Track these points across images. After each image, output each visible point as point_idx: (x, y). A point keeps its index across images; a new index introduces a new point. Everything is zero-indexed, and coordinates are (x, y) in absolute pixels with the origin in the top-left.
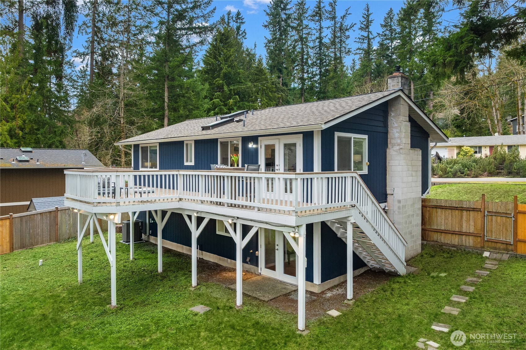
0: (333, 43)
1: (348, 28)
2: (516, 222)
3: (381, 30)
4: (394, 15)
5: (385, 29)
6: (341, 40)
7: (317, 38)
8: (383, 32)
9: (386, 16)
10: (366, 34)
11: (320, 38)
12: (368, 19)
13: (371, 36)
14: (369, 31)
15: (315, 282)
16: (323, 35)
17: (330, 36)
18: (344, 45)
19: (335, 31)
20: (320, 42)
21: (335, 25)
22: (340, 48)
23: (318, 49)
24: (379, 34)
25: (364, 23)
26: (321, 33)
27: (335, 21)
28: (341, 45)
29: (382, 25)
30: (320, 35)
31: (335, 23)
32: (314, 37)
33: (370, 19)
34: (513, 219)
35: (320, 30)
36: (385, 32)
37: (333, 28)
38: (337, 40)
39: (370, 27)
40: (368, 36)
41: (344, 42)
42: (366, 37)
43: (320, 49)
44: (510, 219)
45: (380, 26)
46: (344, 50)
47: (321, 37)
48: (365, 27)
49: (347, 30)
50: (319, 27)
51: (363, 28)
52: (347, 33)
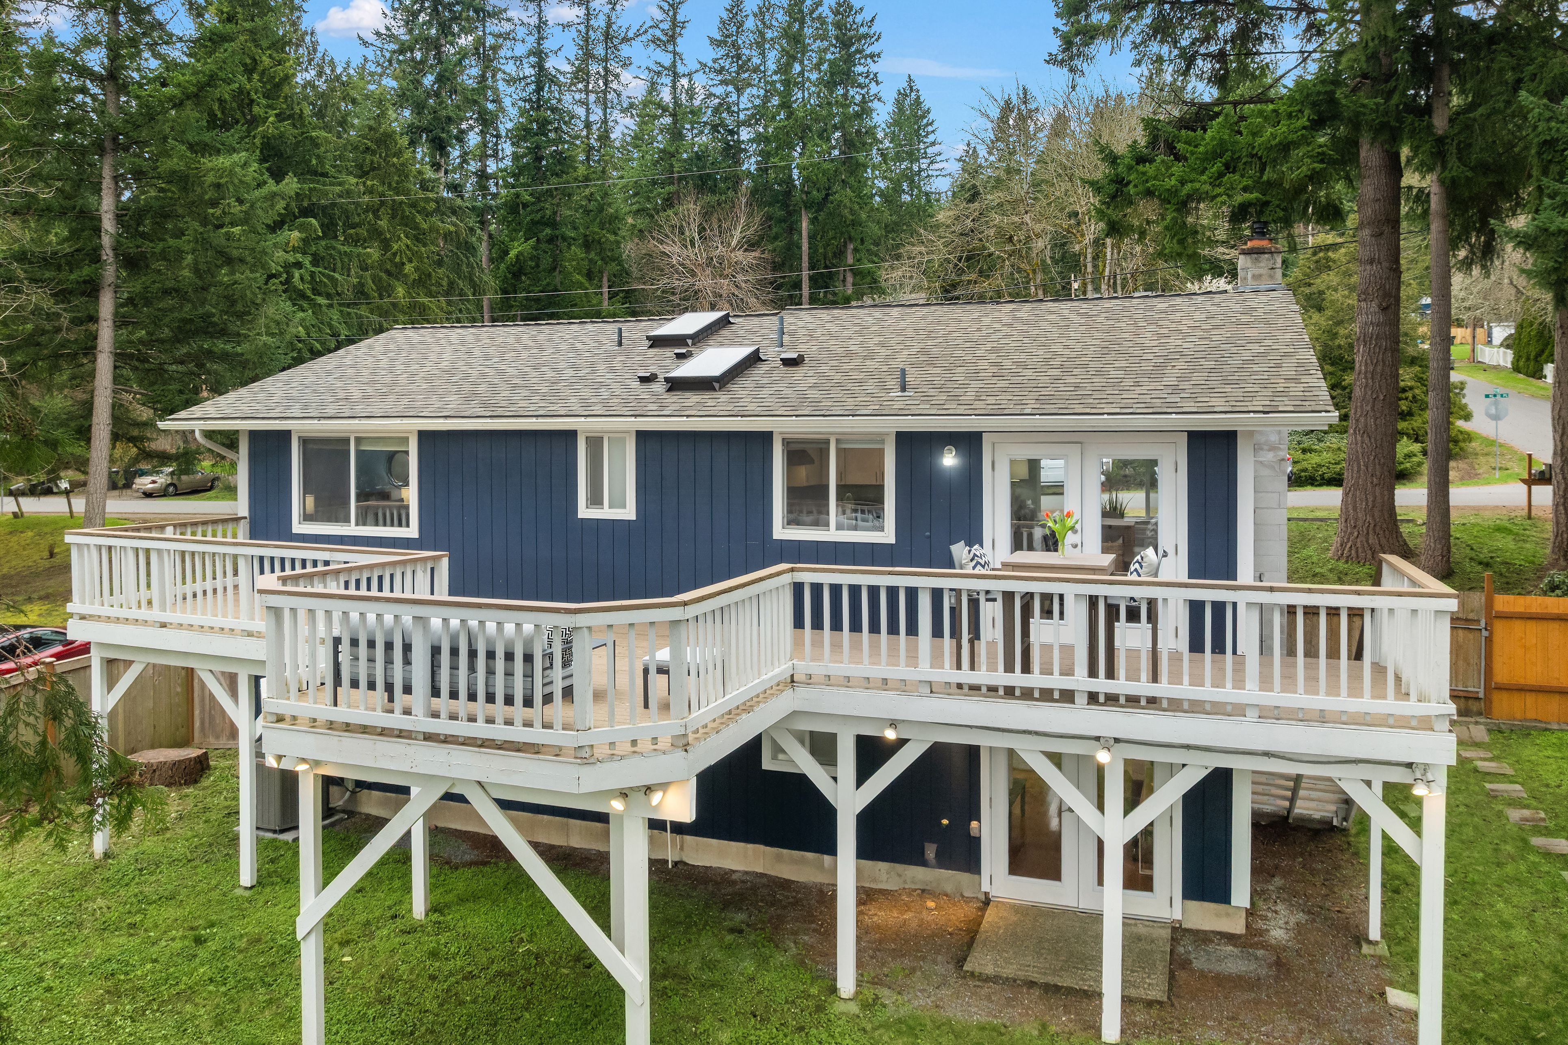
0: (581, 74)
1: (631, 34)
2: (1489, 640)
3: (709, 54)
4: (747, 16)
5: (721, 52)
6: (606, 69)
7: (531, 53)
8: (715, 61)
9: (725, 15)
10: (666, 59)
11: (539, 55)
12: (675, 14)
13: (681, 69)
14: (675, 53)
15: (1234, 902)
16: (547, 45)
17: (572, 51)
18: (614, 85)
19: (587, 41)
20: (540, 67)
21: (588, 20)
22: (605, 92)
23: (533, 87)
24: (704, 65)
25: (661, 26)
26: (540, 39)
27: (587, 9)
28: (606, 84)
29: (712, 41)
30: (539, 44)
31: (588, 14)
32: (521, 50)
33: (680, 18)
34: (1485, 633)
35: (539, 28)
36: (721, 61)
37: (582, 28)
38: (595, 68)
39: (679, 40)
40: (674, 64)
41: (617, 76)
42: (666, 69)
43: (539, 89)
44: (1477, 634)
45: (708, 42)
46: (615, 101)
47: (541, 52)
48: (664, 38)
49: (626, 40)
50: (534, 21)
51: (659, 39)
52: (625, 51)
